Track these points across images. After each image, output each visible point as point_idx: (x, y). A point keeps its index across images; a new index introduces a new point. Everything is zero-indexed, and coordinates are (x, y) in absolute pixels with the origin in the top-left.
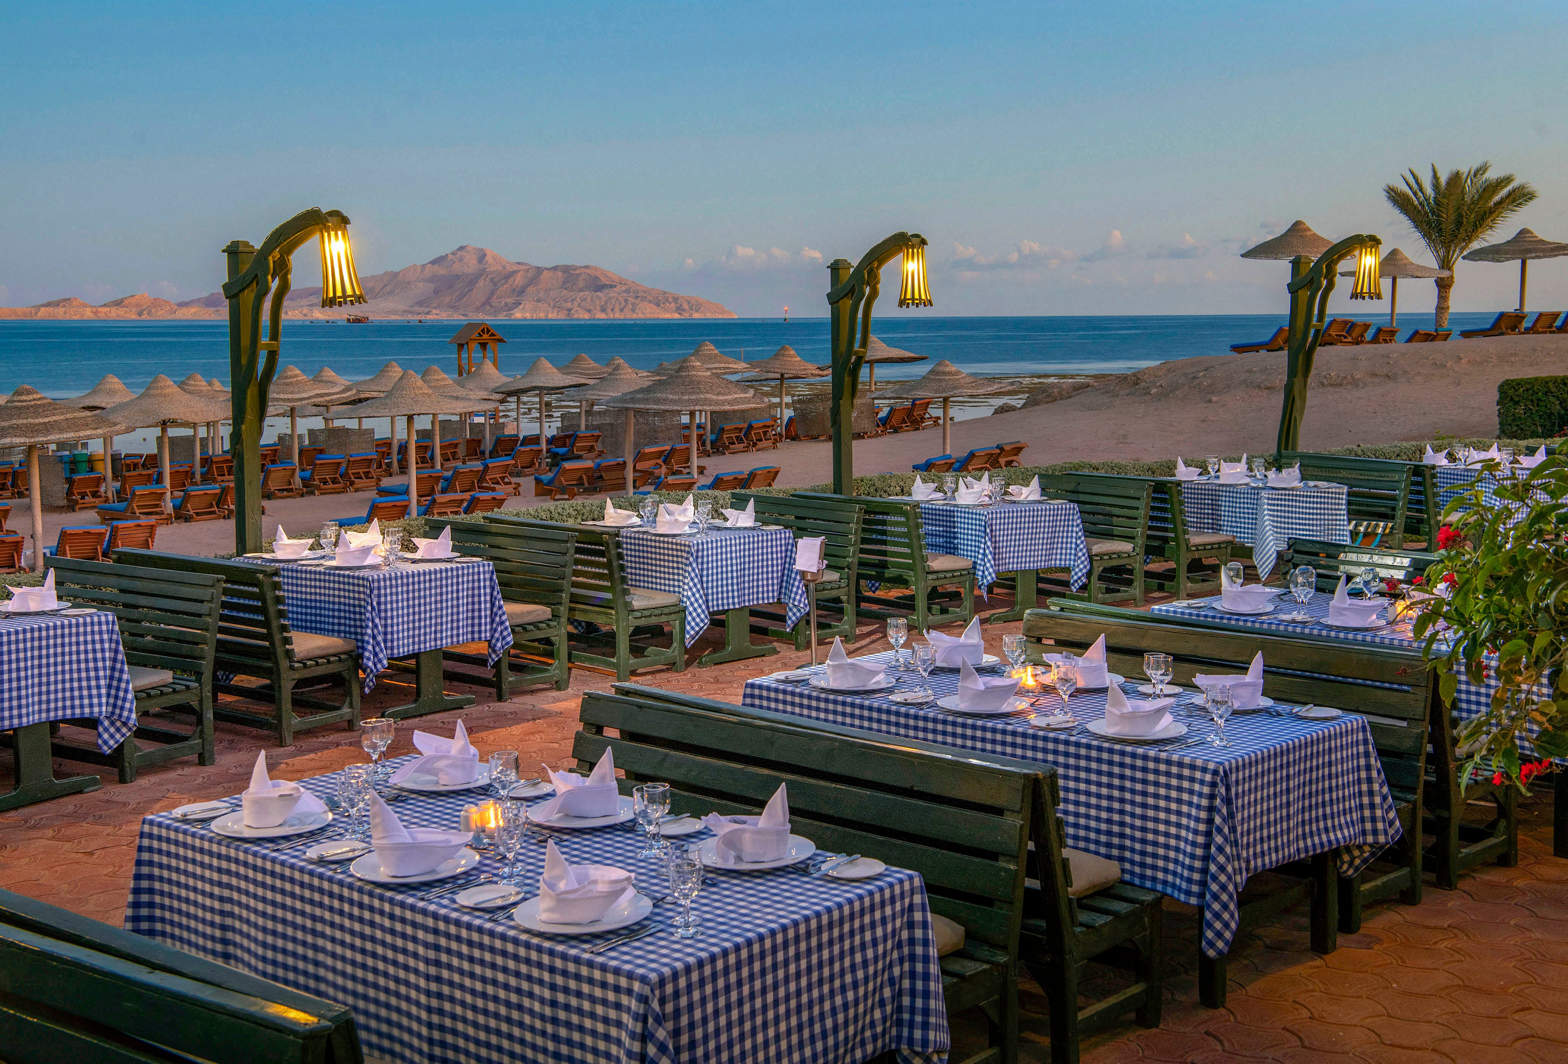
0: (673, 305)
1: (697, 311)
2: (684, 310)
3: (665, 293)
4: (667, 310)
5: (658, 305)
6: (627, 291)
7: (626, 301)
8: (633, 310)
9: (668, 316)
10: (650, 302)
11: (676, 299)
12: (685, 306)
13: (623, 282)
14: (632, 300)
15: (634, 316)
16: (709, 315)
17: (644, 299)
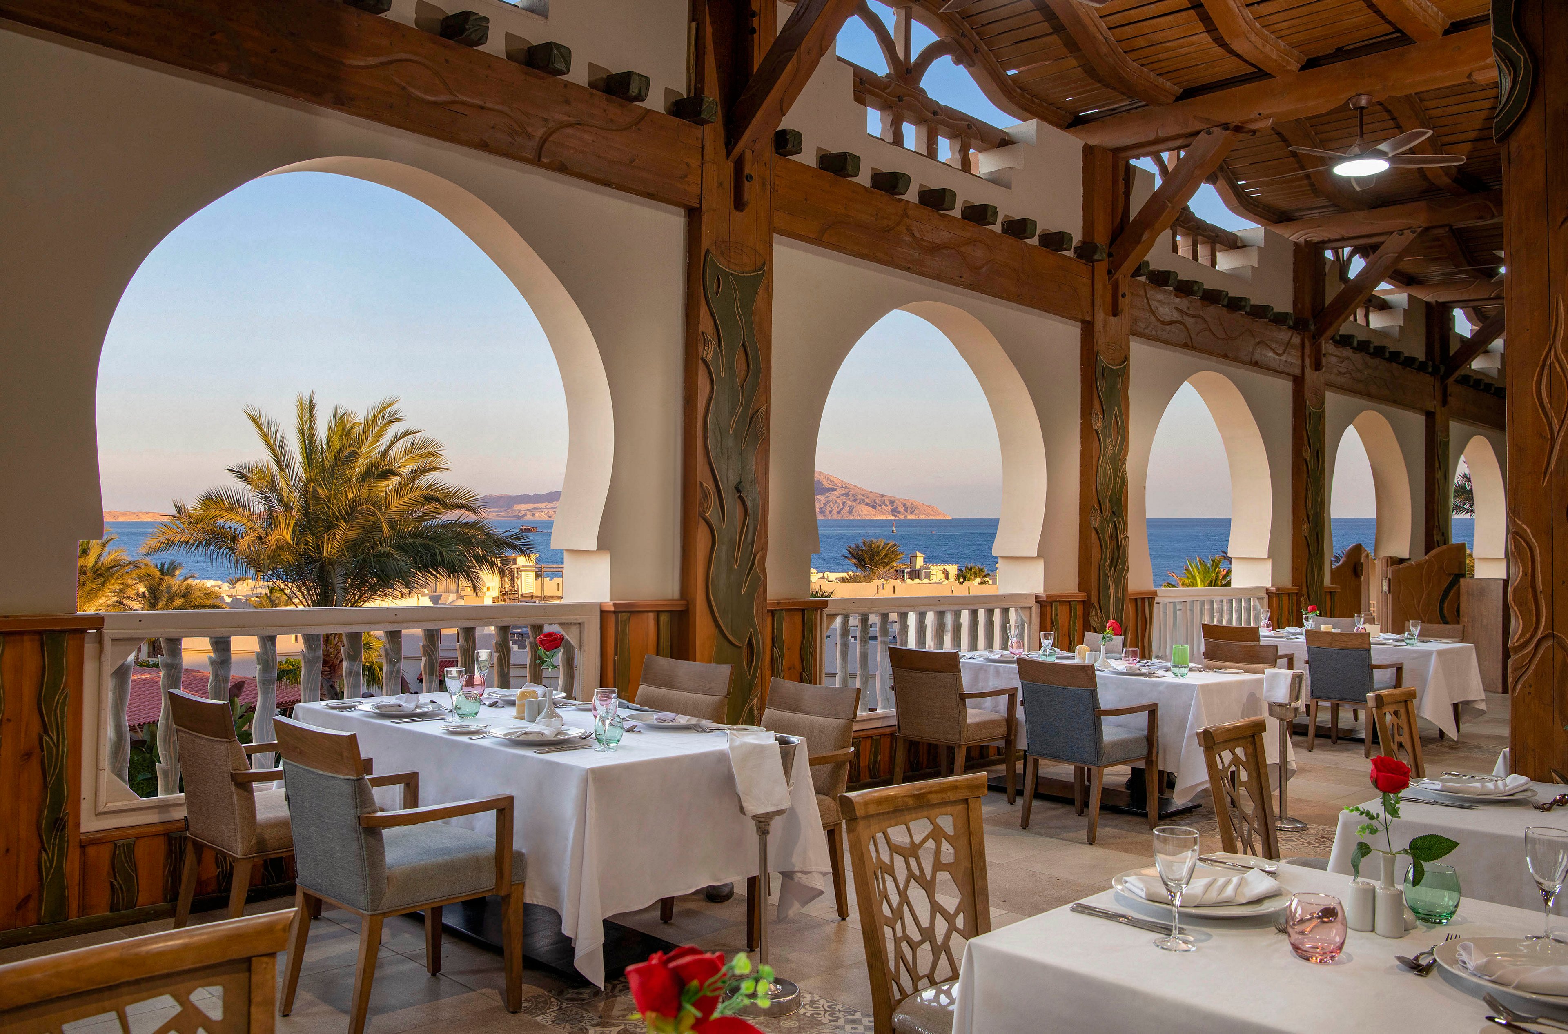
0: (889, 507)
1: (911, 513)
2: (899, 512)
3: (882, 496)
4: (882, 513)
5: (874, 507)
6: (847, 495)
7: (844, 503)
8: (850, 512)
9: (883, 517)
10: (867, 504)
11: (892, 502)
12: (901, 508)
13: (844, 486)
14: (849, 503)
15: (851, 518)
16: (923, 517)
17: (862, 502)
